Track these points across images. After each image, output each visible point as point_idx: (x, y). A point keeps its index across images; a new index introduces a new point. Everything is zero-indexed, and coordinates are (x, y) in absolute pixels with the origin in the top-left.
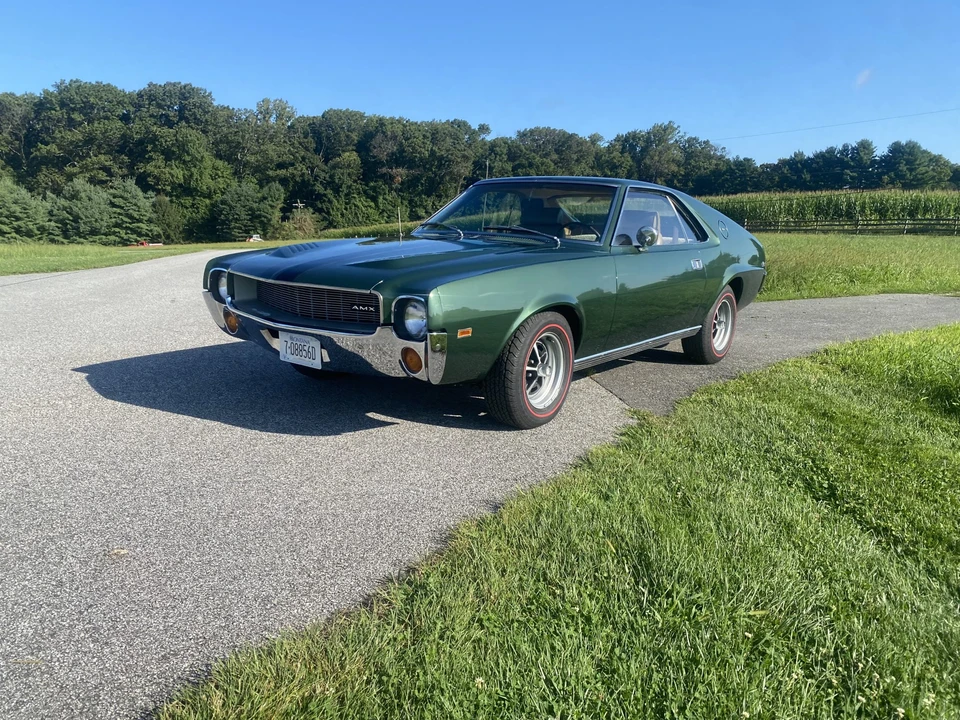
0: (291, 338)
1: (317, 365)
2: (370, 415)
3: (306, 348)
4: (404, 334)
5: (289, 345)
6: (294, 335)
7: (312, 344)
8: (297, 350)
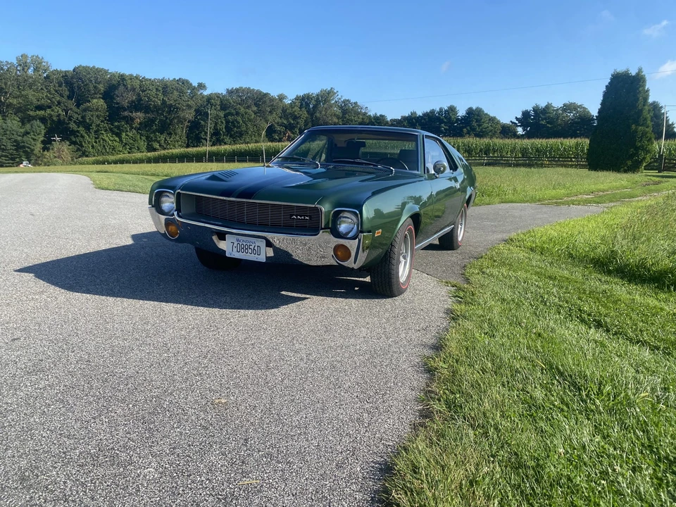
0: (238, 240)
1: (262, 258)
2: (283, 293)
3: (252, 247)
4: (337, 234)
5: (235, 245)
6: (240, 238)
7: (257, 244)
8: (244, 249)
